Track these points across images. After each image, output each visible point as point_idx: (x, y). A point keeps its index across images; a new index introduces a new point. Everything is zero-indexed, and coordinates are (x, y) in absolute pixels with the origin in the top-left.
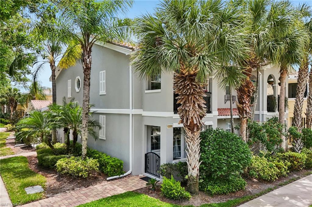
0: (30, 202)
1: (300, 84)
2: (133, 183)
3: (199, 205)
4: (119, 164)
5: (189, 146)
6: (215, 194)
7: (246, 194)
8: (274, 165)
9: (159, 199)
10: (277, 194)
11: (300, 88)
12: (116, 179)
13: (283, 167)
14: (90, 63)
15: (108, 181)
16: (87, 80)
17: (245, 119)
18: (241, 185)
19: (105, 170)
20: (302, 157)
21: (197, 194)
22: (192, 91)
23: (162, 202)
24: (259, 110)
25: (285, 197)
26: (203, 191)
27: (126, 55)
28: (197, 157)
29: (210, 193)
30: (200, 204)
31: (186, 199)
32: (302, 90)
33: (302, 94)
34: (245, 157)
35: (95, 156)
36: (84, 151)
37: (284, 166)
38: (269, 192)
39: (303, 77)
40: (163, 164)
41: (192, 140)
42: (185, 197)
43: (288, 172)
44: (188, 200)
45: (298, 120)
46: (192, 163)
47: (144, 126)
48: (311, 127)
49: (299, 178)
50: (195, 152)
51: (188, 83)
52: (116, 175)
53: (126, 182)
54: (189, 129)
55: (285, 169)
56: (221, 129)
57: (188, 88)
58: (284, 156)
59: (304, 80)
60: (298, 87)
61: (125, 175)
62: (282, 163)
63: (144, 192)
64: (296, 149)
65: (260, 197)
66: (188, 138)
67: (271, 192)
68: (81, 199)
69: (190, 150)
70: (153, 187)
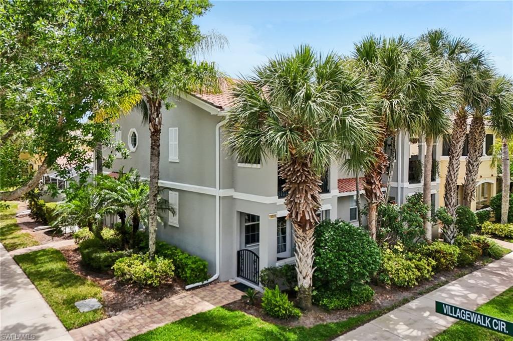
0: (88, 324)
1: (454, 146)
2: (222, 293)
3: (312, 326)
4: (202, 267)
5: (299, 247)
6: (332, 309)
7: (374, 308)
8: (413, 265)
9: (259, 319)
10: (414, 307)
11: (454, 152)
12: (197, 287)
13: (425, 268)
14: (160, 124)
15: (187, 290)
16: (156, 148)
17: (374, 205)
18: (367, 296)
19: (182, 274)
20: (453, 252)
21: (309, 310)
22: (303, 179)
23: (264, 322)
24: (397, 182)
25: (425, 312)
26: (318, 305)
27: (212, 114)
28: (310, 262)
29: (326, 309)
30: (313, 324)
31: (295, 317)
32: (457, 154)
33: (456, 160)
34: (371, 262)
35: (166, 253)
36: (152, 248)
37: (427, 267)
38: (404, 304)
39: (459, 136)
40: (264, 269)
41: (303, 240)
42: (294, 316)
43: (433, 274)
44: (298, 319)
45: (451, 196)
46: (303, 270)
47: (236, 213)
48: (470, 203)
49: (446, 282)
50: (307, 256)
51: (298, 169)
52: (199, 282)
53: (212, 291)
54: (299, 225)
55: (428, 270)
56: (342, 221)
57: (298, 175)
58: (429, 249)
59: (459, 141)
60: (452, 150)
61: (210, 280)
62: (424, 262)
63: (238, 307)
64: (447, 237)
65: (391, 312)
66: (298, 237)
67: (406, 305)
68: (156, 319)
69: (300, 254)
70: (251, 300)
